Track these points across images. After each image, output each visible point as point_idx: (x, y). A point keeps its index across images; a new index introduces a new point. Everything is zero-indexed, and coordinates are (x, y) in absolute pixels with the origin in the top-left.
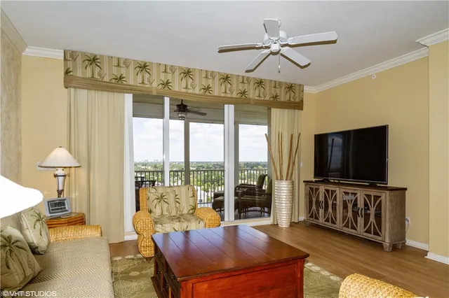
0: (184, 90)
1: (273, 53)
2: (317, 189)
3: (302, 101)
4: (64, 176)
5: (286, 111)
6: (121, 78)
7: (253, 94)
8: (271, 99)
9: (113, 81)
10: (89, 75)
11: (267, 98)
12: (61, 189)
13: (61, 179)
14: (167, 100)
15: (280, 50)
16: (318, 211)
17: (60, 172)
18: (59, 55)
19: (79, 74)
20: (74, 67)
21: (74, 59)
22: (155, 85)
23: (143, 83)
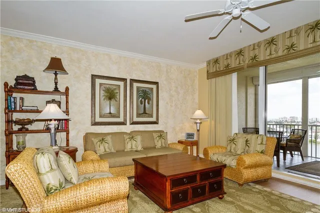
1: (234, 18)
4: (200, 123)
6: (228, 65)
9: (225, 69)
10: (215, 69)
12: (198, 129)
13: (198, 125)
15: (241, 15)
17: (198, 121)
18: (205, 64)
19: (211, 71)
20: (210, 68)
21: (209, 64)
22: (247, 62)
23: (240, 63)
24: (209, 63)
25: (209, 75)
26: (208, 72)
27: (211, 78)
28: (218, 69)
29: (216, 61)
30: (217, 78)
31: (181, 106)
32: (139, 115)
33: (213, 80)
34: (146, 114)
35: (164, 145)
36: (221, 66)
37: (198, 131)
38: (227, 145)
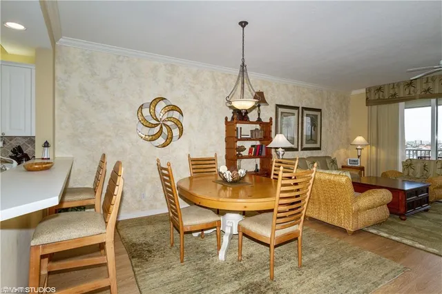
4: (361, 149)
6: (395, 94)
9: (390, 98)
10: (377, 97)
12: (359, 155)
14: (433, 101)
17: (359, 147)
18: (364, 91)
19: (372, 98)
20: (370, 95)
21: (370, 91)
22: (419, 93)
23: (409, 94)
24: (369, 90)
25: (369, 102)
26: (367, 99)
27: (371, 105)
28: (381, 97)
29: (379, 89)
30: (380, 106)
32: (307, 141)
33: (375, 107)
34: (313, 140)
36: (386, 94)
37: (359, 157)
38: (404, 170)
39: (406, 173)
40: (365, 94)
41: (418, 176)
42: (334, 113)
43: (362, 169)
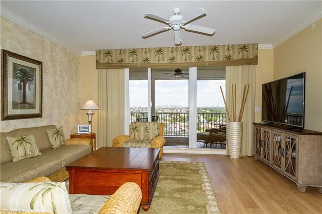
0: (157, 62)
2: (260, 130)
3: (257, 57)
4: (92, 114)
5: (240, 67)
6: (122, 60)
7: (208, 58)
8: (225, 59)
9: (118, 63)
11: (221, 59)
13: (90, 116)
14: (149, 70)
16: (260, 148)
17: (90, 112)
18: (94, 53)
19: (102, 62)
20: (100, 58)
21: (100, 54)
22: (140, 62)
23: (133, 61)
24: (98, 53)
25: (99, 65)
26: (97, 61)
27: (101, 69)
28: (110, 61)
29: (108, 53)
31: (66, 95)
32: (15, 106)
33: (104, 71)
34: (27, 103)
35: (62, 143)
36: (114, 60)
37: (90, 122)
38: (131, 133)
39: (132, 136)
40: (95, 56)
41: (142, 138)
42: (62, 72)
43: (92, 136)
